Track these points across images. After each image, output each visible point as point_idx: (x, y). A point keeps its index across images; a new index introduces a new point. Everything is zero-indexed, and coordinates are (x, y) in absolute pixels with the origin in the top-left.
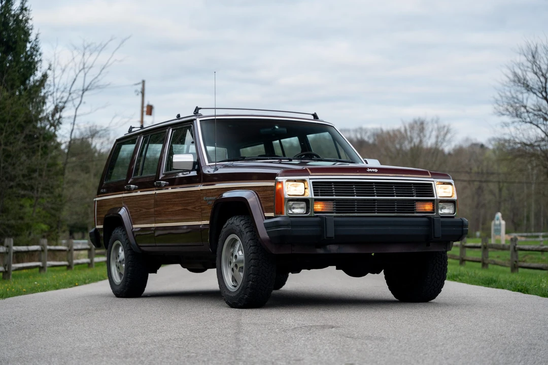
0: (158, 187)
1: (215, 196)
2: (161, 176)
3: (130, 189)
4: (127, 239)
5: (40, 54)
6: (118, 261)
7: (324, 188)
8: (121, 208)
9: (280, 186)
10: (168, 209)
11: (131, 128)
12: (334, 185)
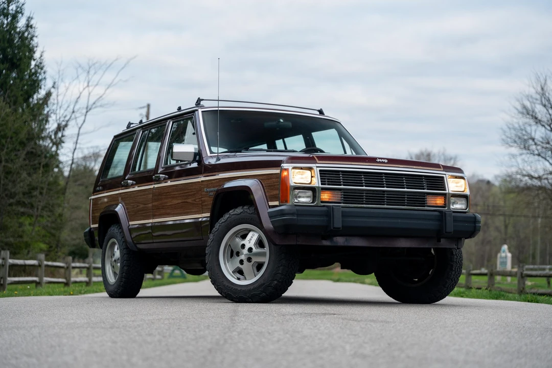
0: (157, 181)
1: (217, 186)
2: (160, 170)
3: (128, 184)
4: (123, 237)
5: (44, 73)
6: (113, 259)
7: (331, 177)
8: (117, 205)
9: (285, 173)
10: (166, 203)
11: (130, 124)
12: (342, 175)
